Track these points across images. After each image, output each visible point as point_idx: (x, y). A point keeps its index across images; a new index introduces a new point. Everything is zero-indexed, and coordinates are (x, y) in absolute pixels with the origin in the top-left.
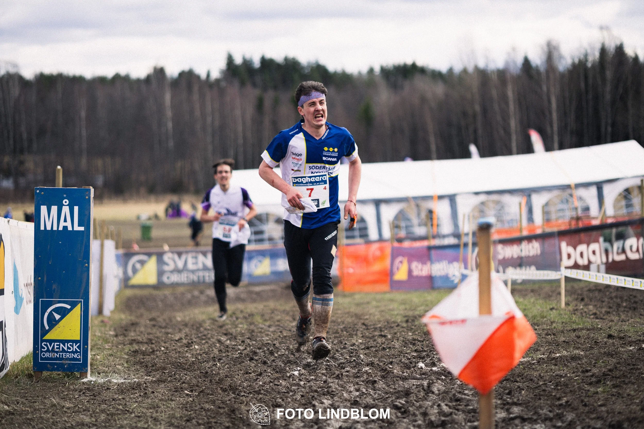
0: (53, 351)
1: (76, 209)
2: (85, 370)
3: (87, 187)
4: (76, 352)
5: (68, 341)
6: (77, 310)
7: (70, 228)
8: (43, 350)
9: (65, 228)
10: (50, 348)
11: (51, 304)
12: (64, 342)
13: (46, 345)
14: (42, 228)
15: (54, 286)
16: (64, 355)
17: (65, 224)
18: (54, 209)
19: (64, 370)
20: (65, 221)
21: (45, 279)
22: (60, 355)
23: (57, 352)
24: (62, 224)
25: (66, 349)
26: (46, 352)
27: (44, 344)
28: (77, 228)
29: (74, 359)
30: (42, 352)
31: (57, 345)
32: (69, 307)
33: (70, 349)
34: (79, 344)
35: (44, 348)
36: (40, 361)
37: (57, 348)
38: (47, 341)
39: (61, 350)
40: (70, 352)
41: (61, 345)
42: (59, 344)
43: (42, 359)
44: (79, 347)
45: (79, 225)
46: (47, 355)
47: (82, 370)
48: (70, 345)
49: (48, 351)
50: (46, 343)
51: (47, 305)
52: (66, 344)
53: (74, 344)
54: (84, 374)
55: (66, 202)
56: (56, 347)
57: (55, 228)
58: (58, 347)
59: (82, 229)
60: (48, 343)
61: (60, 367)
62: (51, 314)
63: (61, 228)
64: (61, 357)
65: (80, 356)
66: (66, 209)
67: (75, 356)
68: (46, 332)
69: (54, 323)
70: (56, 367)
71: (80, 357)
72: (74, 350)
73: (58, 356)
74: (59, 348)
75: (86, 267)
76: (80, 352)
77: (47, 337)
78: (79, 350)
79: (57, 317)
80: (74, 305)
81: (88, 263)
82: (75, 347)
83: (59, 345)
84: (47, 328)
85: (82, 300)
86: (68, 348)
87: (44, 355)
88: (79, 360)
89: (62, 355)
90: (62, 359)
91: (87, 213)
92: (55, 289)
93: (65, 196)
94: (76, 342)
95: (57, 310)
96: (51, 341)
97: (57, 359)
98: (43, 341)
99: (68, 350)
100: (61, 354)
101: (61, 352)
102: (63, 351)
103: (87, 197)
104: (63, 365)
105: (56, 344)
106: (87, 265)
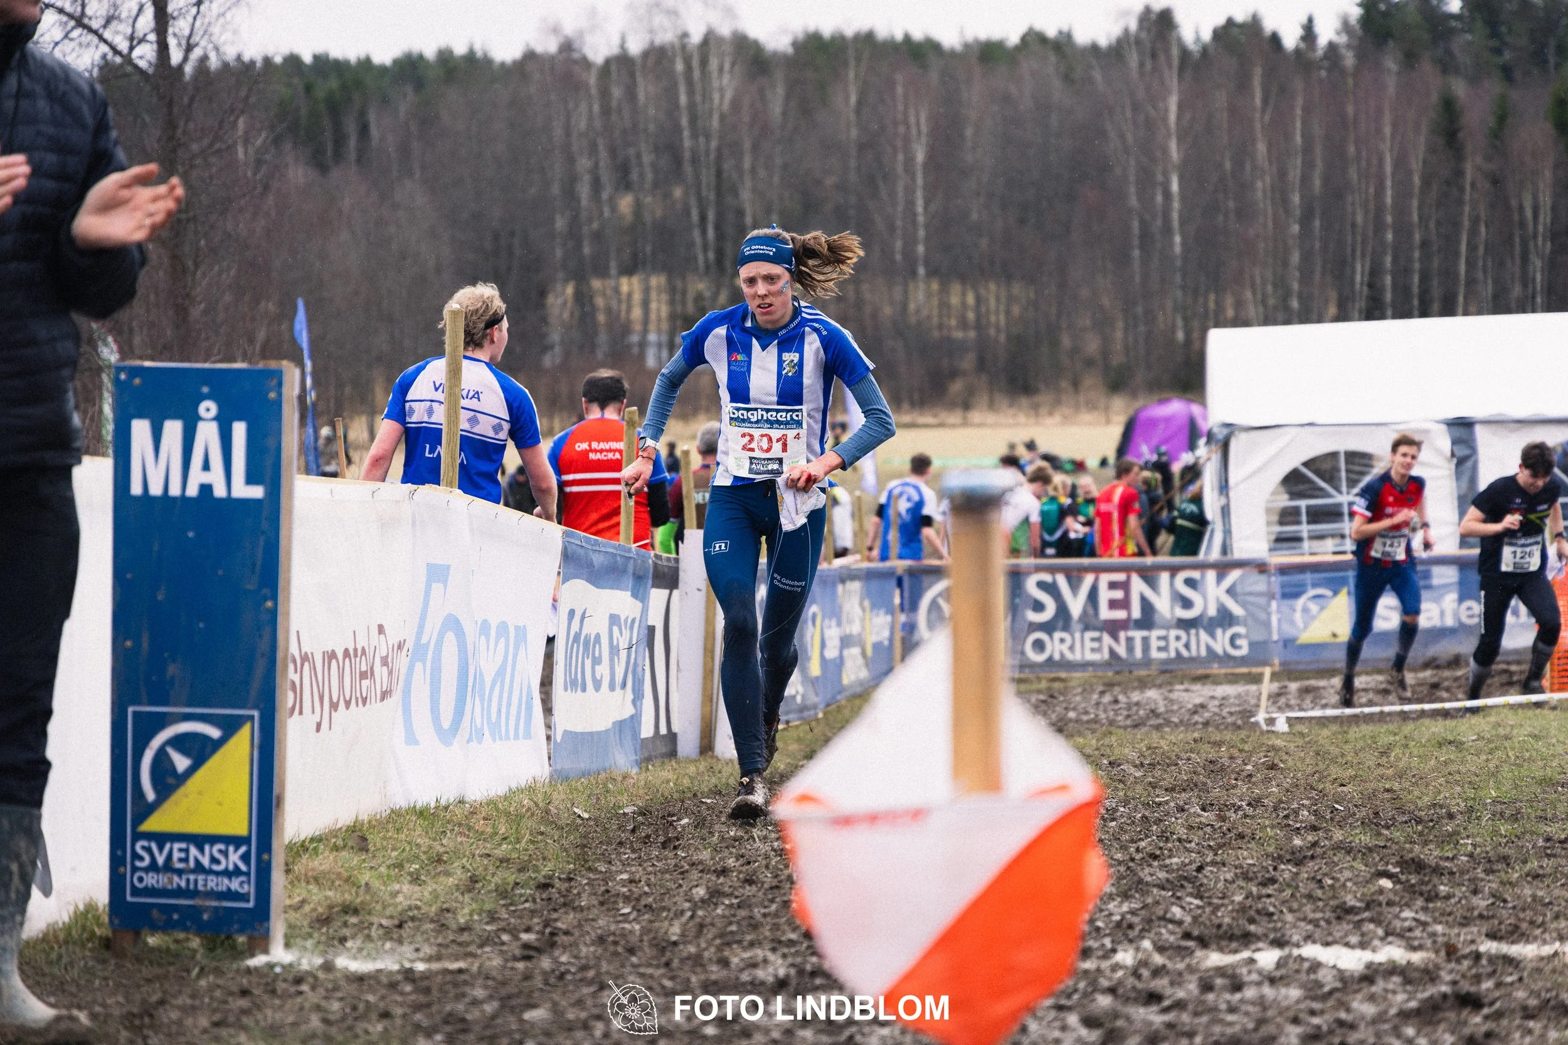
0: (168, 867)
1: (239, 430)
2: (262, 931)
3: (273, 364)
4: (237, 872)
5: (213, 839)
6: (241, 745)
7: (220, 492)
8: (138, 864)
9: (206, 489)
10: (161, 860)
11: (162, 722)
12: (200, 840)
13: (149, 850)
14: (136, 489)
15: (172, 669)
16: (200, 883)
17: (206, 478)
18: (173, 429)
19: (201, 929)
20: (206, 467)
21: (145, 644)
22: (188, 881)
23: (180, 872)
24: (197, 478)
25: (206, 861)
26: (146, 870)
27: (143, 848)
28: (242, 490)
29: (230, 895)
30: (135, 869)
31: (181, 850)
32: (214, 733)
33: (218, 862)
34: (243, 849)
35: (142, 859)
36: (129, 898)
37: (181, 860)
38: (150, 836)
39: (192, 864)
40: (217, 874)
41: (194, 851)
42: (183, 845)
43: (135, 892)
44: (245, 858)
45: (250, 480)
46: (151, 880)
47: (254, 929)
48: (220, 851)
49: (153, 867)
50: (146, 844)
51: (149, 726)
52: (207, 848)
53: (231, 849)
54: (261, 943)
55: (208, 408)
56: (176, 855)
57: (175, 490)
58: (183, 855)
59: (257, 492)
60: (154, 846)
61: (190, 919)
62: (161, 755)
63: (192, 491)
64: (192, 887)
65: (246, 886)
66: (207, 433)
67: (235, 885)
68: (145, 810)
69: (171, 781)
70: (175, 917)
71: (249, 888)
72: (231, 867)
73: (183, 884)
74: (186, 860)
75: (268, 610)
76: (248, 874)
77: (152, 824)
78: (243, 868)
79: (181, 762)
80: (230, 727)
81: (275, 598)
82: (235, 857)
83: (187, 851)
84: (150, 796)
85: (256, 714)
86: (214, 860)
87: (141, 879)
88: (244, 897)
89: (196, 881)
90: (194, 893)
91: (271, 442)
92: (173, 678)
93: (205, 390)
94: (235, 841)
95: (181, 742)
96: (162, 839)
97: (179, 893)
98: (137, 836)
99: (215, 867)
100: (192, 877)
101: (193, 871)
102: (199, 868)
103: (272, 395)
104: (196, 911)
105: (177, 846)
106: (269, 604)
